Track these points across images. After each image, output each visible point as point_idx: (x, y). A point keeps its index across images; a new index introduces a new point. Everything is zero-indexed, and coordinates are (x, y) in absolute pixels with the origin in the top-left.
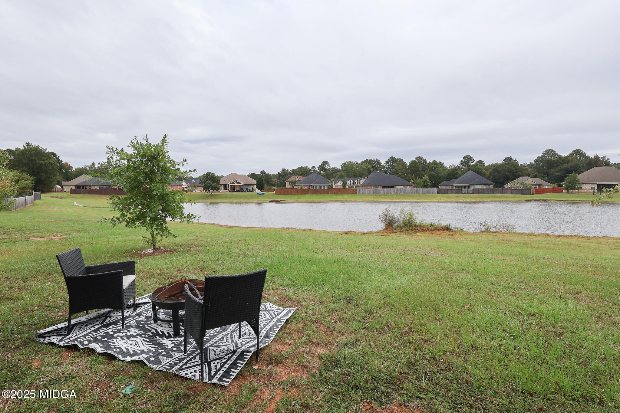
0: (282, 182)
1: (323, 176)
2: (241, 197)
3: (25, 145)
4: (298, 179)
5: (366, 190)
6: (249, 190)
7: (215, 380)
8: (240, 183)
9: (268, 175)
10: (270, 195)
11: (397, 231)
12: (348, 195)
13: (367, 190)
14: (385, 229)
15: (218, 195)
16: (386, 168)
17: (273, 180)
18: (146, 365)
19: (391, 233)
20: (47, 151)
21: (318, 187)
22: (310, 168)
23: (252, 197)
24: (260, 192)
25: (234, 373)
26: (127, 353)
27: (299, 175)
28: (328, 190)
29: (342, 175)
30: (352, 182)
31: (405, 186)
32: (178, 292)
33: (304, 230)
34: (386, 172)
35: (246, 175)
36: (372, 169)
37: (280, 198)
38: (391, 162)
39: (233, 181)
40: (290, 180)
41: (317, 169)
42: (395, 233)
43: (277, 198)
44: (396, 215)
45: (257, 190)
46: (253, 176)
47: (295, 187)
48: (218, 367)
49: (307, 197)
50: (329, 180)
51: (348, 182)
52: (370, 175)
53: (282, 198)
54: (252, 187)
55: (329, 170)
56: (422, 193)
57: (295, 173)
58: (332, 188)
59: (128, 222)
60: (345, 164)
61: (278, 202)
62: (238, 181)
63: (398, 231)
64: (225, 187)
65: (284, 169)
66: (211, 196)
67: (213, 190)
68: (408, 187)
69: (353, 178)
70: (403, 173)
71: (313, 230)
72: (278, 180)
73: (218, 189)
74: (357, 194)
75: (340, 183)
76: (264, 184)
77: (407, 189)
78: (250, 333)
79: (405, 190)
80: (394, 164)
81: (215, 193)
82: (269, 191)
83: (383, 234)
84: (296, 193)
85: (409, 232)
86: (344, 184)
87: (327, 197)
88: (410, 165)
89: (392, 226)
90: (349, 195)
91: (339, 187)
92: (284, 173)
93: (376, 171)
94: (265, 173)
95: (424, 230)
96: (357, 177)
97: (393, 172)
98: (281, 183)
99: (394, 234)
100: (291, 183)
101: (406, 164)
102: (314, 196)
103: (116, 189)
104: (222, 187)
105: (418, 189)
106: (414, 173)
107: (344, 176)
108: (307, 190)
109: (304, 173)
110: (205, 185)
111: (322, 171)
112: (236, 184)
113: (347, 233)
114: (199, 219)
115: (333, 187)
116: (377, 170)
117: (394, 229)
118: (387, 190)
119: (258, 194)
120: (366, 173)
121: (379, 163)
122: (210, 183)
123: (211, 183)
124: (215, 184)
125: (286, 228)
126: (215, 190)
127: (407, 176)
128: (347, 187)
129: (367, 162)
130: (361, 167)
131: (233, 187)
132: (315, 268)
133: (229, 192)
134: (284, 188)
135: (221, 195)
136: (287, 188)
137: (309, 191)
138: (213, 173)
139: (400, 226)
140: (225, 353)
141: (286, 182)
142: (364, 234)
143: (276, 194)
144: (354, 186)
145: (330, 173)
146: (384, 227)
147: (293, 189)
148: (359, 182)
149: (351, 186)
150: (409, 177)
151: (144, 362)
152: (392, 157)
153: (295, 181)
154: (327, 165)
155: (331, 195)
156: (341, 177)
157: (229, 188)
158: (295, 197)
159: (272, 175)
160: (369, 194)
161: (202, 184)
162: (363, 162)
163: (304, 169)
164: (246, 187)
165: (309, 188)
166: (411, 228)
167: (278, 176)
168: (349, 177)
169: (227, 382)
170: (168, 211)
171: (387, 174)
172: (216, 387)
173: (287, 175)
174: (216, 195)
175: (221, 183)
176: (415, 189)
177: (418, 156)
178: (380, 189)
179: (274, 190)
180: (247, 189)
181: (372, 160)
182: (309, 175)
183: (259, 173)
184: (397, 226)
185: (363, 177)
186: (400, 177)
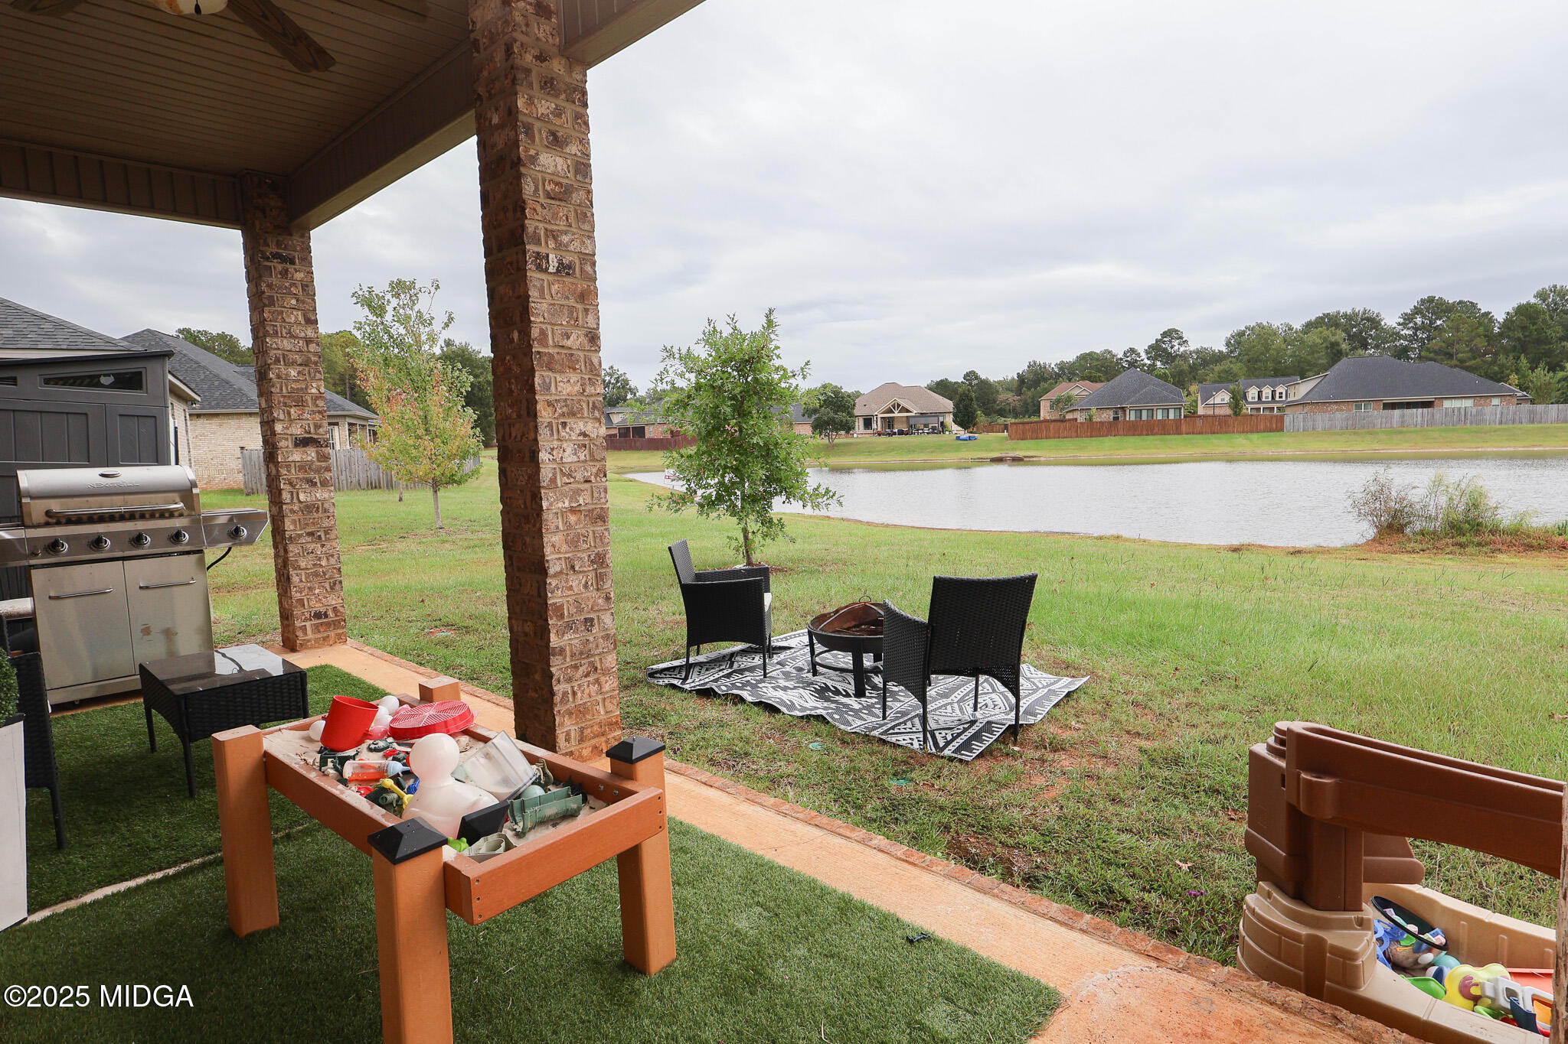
0: (1029, 400)
1: (1164, 377)
2: (910, 450)
3: (443, 345)
4: (1079, 390)
5: (1318, 417)
6: (934, 428)
7: (947, 752)
8: (908, 411)
9: (985, 385)
10: (992, 441)
11: (1417, 547)
12: (1250, 436)
13: (1321, 419)
14: (1374, 540)
15: (851, 444)
16: (1405, 338)
17: (1002, 397)
18: (828, 722)
19: (1395, 553)
20: (481, 356)
21: (1144, 413)
22: (1120, 356)
23: (940, 448)
24: (964, 434)
25: (979, 748)
26: (792, 707)
27: (1083, 379)
28: (1177, 422)
29: (1227, 372)
30: (1267, 392)
31: (1481, 396)
32: (853, 623)
33: (1101, 538)
34: (1402, 353)
35: (924, 385)
36: (1344, 346)
37: (1022, 449)
38: (1424, 316)
39: (888, 405)
40: (1054, 394)
41: (1144, 356)
42: (1414, 552)
43: (1014, 449)
44: (1415, 496)
45: (955, 428)
46: (942, 388)
47: (1069, 416)
48: (949, 737)
49: (1108, 446)
50: (1183, 389)
51: (1252, 393)
52: (1336, 366)
53: (1028, 449)
54: (941, 419)
55: (1184, 357)
56: (1558, 421)
57: (1068, 372)
58: (1192, 415)
59: (701, 506)
60: (1241, 334)
61: (1017, 460)
62: (903, 403)
63: (1425, 547)
64: (868, 423)
65: (1035, 363)
66: (831, 449)
67: (837, 430)
68: (1496, 401)
69: (1271, 380)
70: (1475, 353)
71: (1126, 540)
72: (1017, 398)
73: (848, 428)
74: (1282, 430)
75: (1223, 397)
76: (975, 411)
77: (1488, 410)
78: (995, 706)
79: (1480, 413)
80: (1439, 322)
81: (841, 438)
82: (990, 428)
83: (1364, 556)
84: (1074, 434)
85: (1469, 550)
86: (1238, 399)
87: (1175, 445)
88: (1508, 324)
89: (1401, 529)
90: (1255, 436)
91: (1218, 412)
92: (1036, 373)
93: (1360, 352)
94: (977, 377)
95: (1529, 547)
96: (1283, 375)
97: (1435, 352)
98: (1026, 404)
99: (1406, 557)
100: (1056, 404)
101: (1491, 320)
102: (1132, 440)
103: (615, 435)
104: (859, 424)
105: (1540, 408)
106: (1524, 350)
107: (1235, 375)
108: (1110, 422)
109: (1099, 370)
110: (816, 419)
111: (1158, 364)
112: (896, 414)
113: (1236, 550)
114: (841, 499)
115: (1195, 412)
116: (1365, 346)
117: (1409, 540)
118: (1403, 416)
119: (958, 438)
120: (1321, 361)
121: (1374, 322)
122: (828, 413)
123: (832, 414)
124: (841, 416)
125: (1045, 533)
126: (843, 432)
127: (1494, 362)
128: (1247, 409)
129: (1329, 321)
130: (1302, 342)
131: (889, 423)
132: (1133, 615)
133: (879, 435)
134: (1034, 419)
135: (857, 444)
136: (1046, 421)
137: (1113, 428)
138: (836, 387)
139: (1434, 533)
140: (956, 723)
141: (1042, 404)
142: (1297, 552)
143: (1011, 437)
144: (1275, 406)
145: (1185, 367)
146: (1371, 533)
147: (1063, 420)
148: (1291, 392)
149: (1262, 406)
150: (1502, 366)
151: (825, 719)
152: (1431, 300)
153: (1069, 399)
154: (1176, 343)
155: (1189, 436)
156: (1226, 379)
157: (877, 425)
158: (1069, 448)
159: (999, 382)
160: (1329, 431)
161: (810, 416)
162: (1309, 326)
163: (1097, 360)
164: (923, 420)
165: (1116, 419)
166: (1476, 539)
167: (1015, 385)
168: (1257, 377)
169: (968, 756)
170: (779, 481)
171: (1408, 358)
172: (952, 761)
173: (1045, 380)
174: (844, 445)
175: (856, 412)
176: (1527, 407)
177: (1547, 285)
178: (1377, 414)
179: (1006, 427)
180: (926, 426)
181: (1345, 315)
182: (1116, 375)
183: (960, 380)
184: (1422, 533)
185: (1311, 373)
186: (1463, 368)
